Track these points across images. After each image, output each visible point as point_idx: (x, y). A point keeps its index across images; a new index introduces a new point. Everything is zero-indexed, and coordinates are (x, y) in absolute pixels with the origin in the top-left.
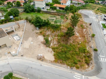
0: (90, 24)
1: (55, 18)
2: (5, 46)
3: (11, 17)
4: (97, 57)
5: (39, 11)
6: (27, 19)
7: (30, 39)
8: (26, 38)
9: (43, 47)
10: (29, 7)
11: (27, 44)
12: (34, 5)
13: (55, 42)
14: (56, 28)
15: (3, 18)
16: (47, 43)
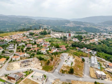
0: (60, 60)
1: (47, 57)
2: (29, 65)
3: (32, 56)
4: (55, 70)
5: (42, 54)
6: (37, 57)
7: (37, 64)
8: (35, 63)
9: (40, 66)
10: (39, 52)
11: (35, 65)
12: (41, 51)
13: (44, 65)
14: (45, 60)
15: (29, 57)
16: (41, 65)
